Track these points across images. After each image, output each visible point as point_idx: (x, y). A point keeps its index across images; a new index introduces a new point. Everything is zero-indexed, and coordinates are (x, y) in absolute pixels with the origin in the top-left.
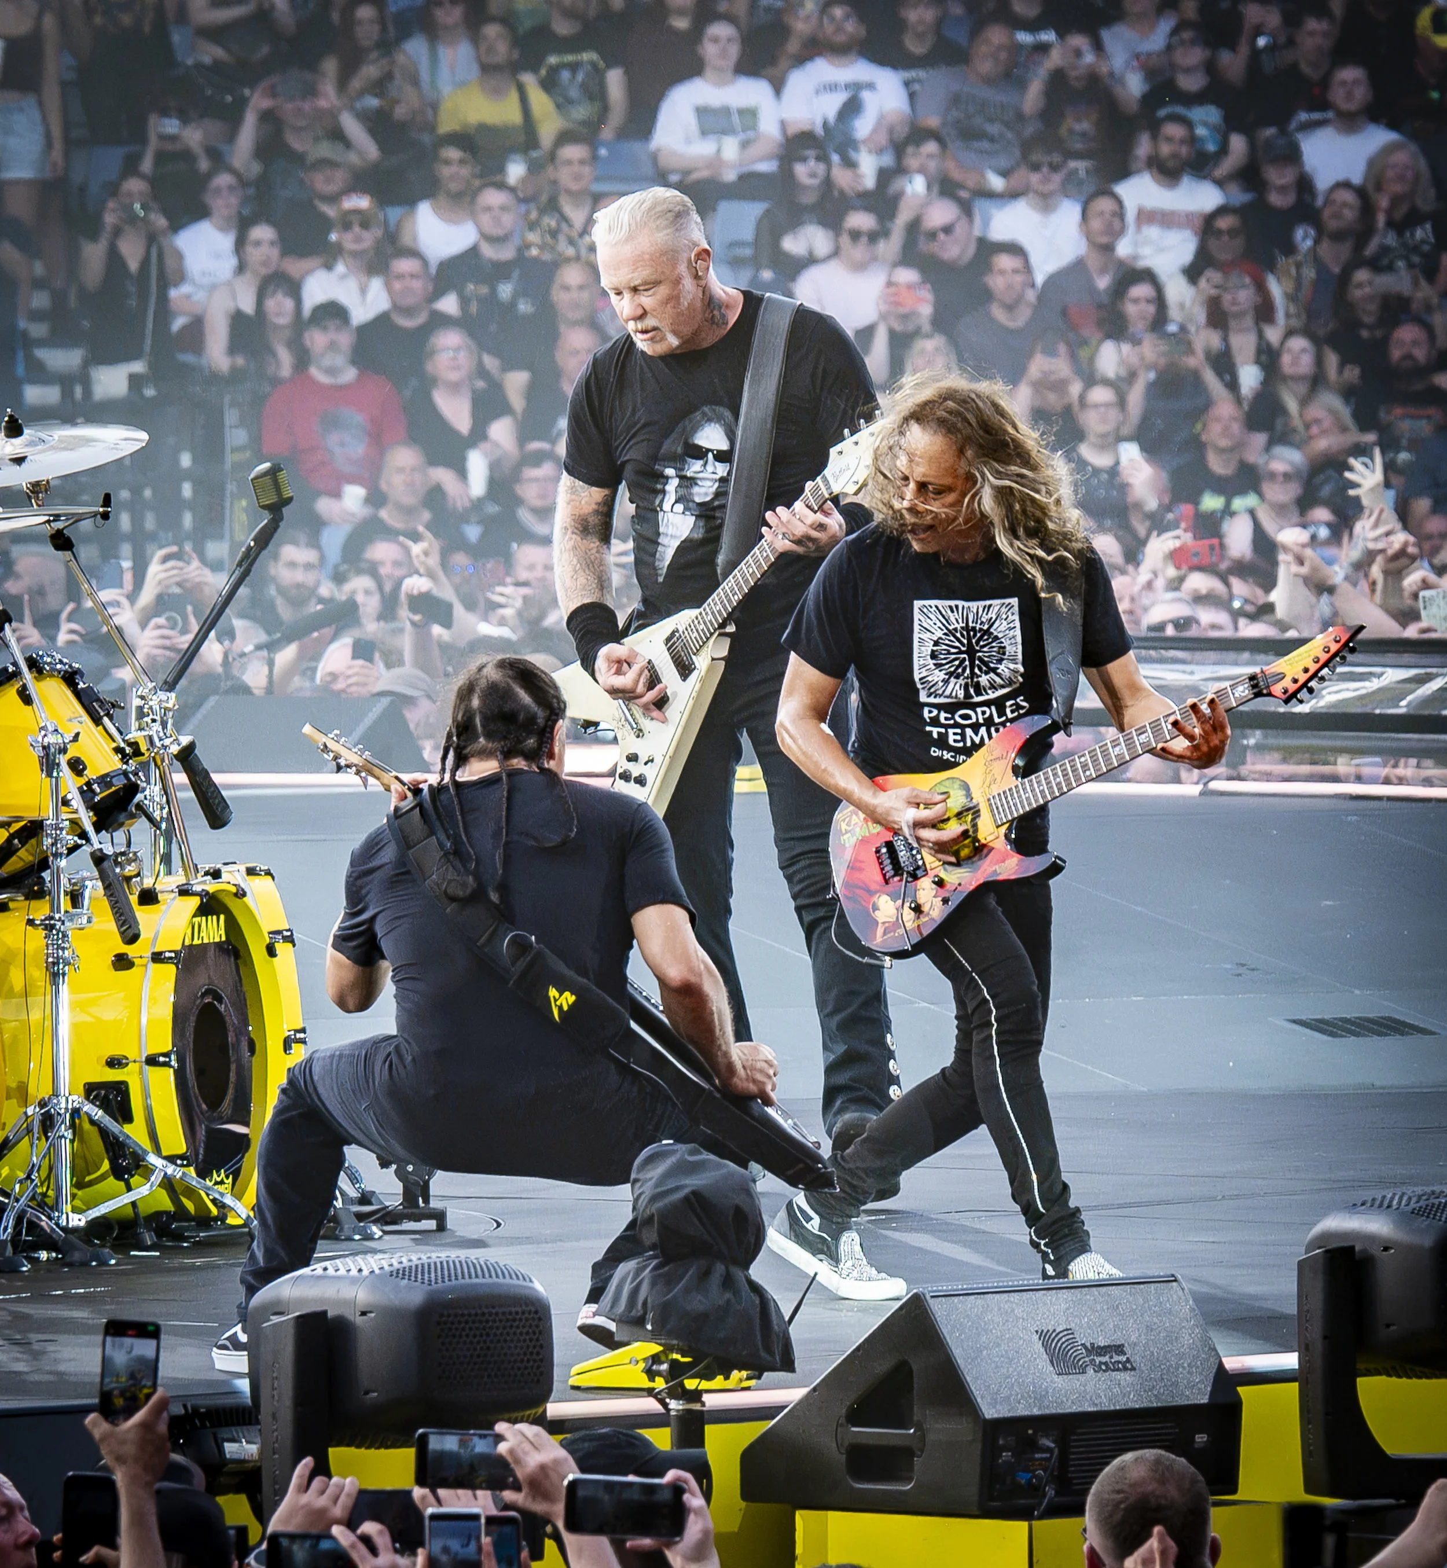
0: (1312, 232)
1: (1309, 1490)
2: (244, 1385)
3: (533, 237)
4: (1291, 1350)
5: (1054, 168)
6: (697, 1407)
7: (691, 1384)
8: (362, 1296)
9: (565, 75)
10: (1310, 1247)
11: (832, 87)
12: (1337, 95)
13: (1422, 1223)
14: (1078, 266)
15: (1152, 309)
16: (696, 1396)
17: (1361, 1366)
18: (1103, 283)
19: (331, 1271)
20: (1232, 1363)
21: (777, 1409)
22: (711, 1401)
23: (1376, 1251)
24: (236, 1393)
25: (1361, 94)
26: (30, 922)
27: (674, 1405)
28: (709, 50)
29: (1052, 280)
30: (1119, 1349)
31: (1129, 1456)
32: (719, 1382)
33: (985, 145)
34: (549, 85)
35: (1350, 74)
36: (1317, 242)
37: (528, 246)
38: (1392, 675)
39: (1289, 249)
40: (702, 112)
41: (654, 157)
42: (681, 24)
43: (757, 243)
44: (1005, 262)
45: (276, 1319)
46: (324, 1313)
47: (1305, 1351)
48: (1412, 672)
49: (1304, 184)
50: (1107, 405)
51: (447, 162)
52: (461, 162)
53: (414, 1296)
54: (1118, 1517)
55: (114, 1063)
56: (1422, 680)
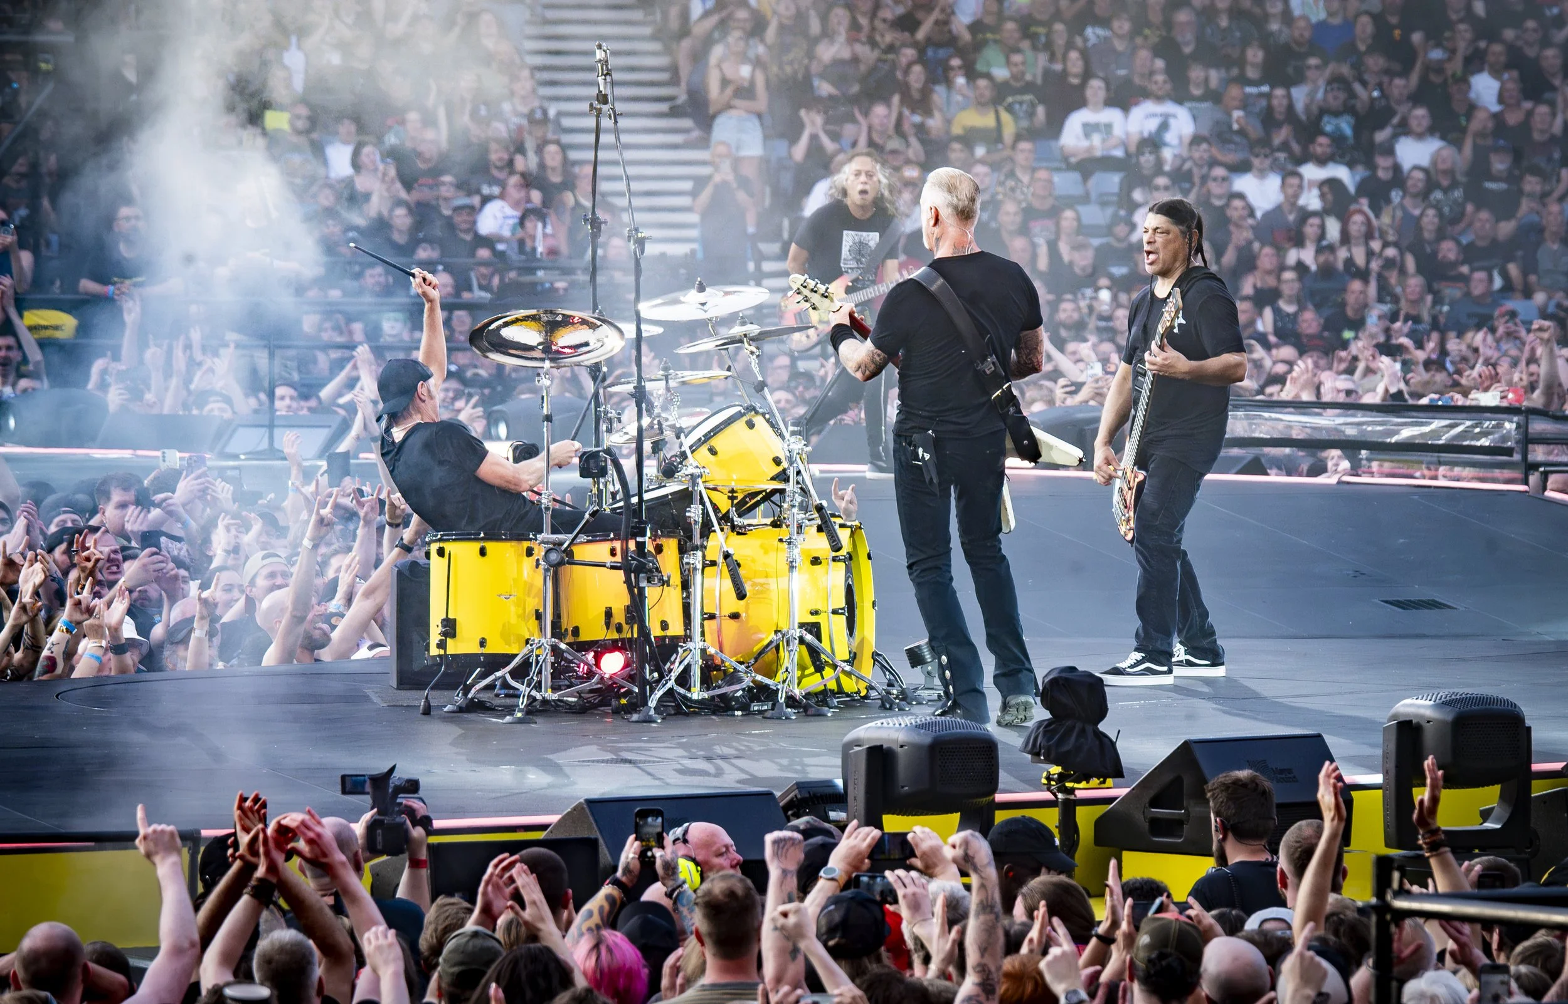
0: (1401, 193)
1: (1387, 845)
2: (839, 783)
3: (1000, 189)
4: (1378, 772)
5: (1266, 156)
6: (1072, 797)
7: (1069, 785)
8: (902, 737)
9: (1017, 107)
10: (1390, 720)
11: (1154, 115)
12: (1414, 124)
13: (1449, 709)
14: (1278, 209)
15: (1319, 232)
16: (1072, 791)
17: (1415, 782)
18: (1291, 218)
19: (885, 725)
20: (1349, 778)
21: (1115, 799)
22: (1080, 794)
23: (1424, 723)
24: (834, 786)
25: (1426, 122)
26: (781, 540)
27: (1060, 796)
28: (1089, 93)
29: (1267, 215)
30: (1289, 771)
31: (1303, 823)
32: (1083, 784)
33: (1232, 146)
34: (1009, 109)
35: (1420, 112)
36: (1403, 198)
37: (997, 193)
38: (1436, 424)
39: (1388, 201)
40: (1086, 126)
41: (1062, 148)
42: (1075, 81)
43: (1119, 195)
44: (1237, 203)
45: (857, 749)
46: (881, 746)
47: (1386, 773)
48: (1447, 422)
49: (1397, 168)
50: (1292, 280)
51: (954, 150)
52: (962, 151)
53: (926, 738)
54: (1297, 855)
55: (815, 613)
56: (1452, 426)
